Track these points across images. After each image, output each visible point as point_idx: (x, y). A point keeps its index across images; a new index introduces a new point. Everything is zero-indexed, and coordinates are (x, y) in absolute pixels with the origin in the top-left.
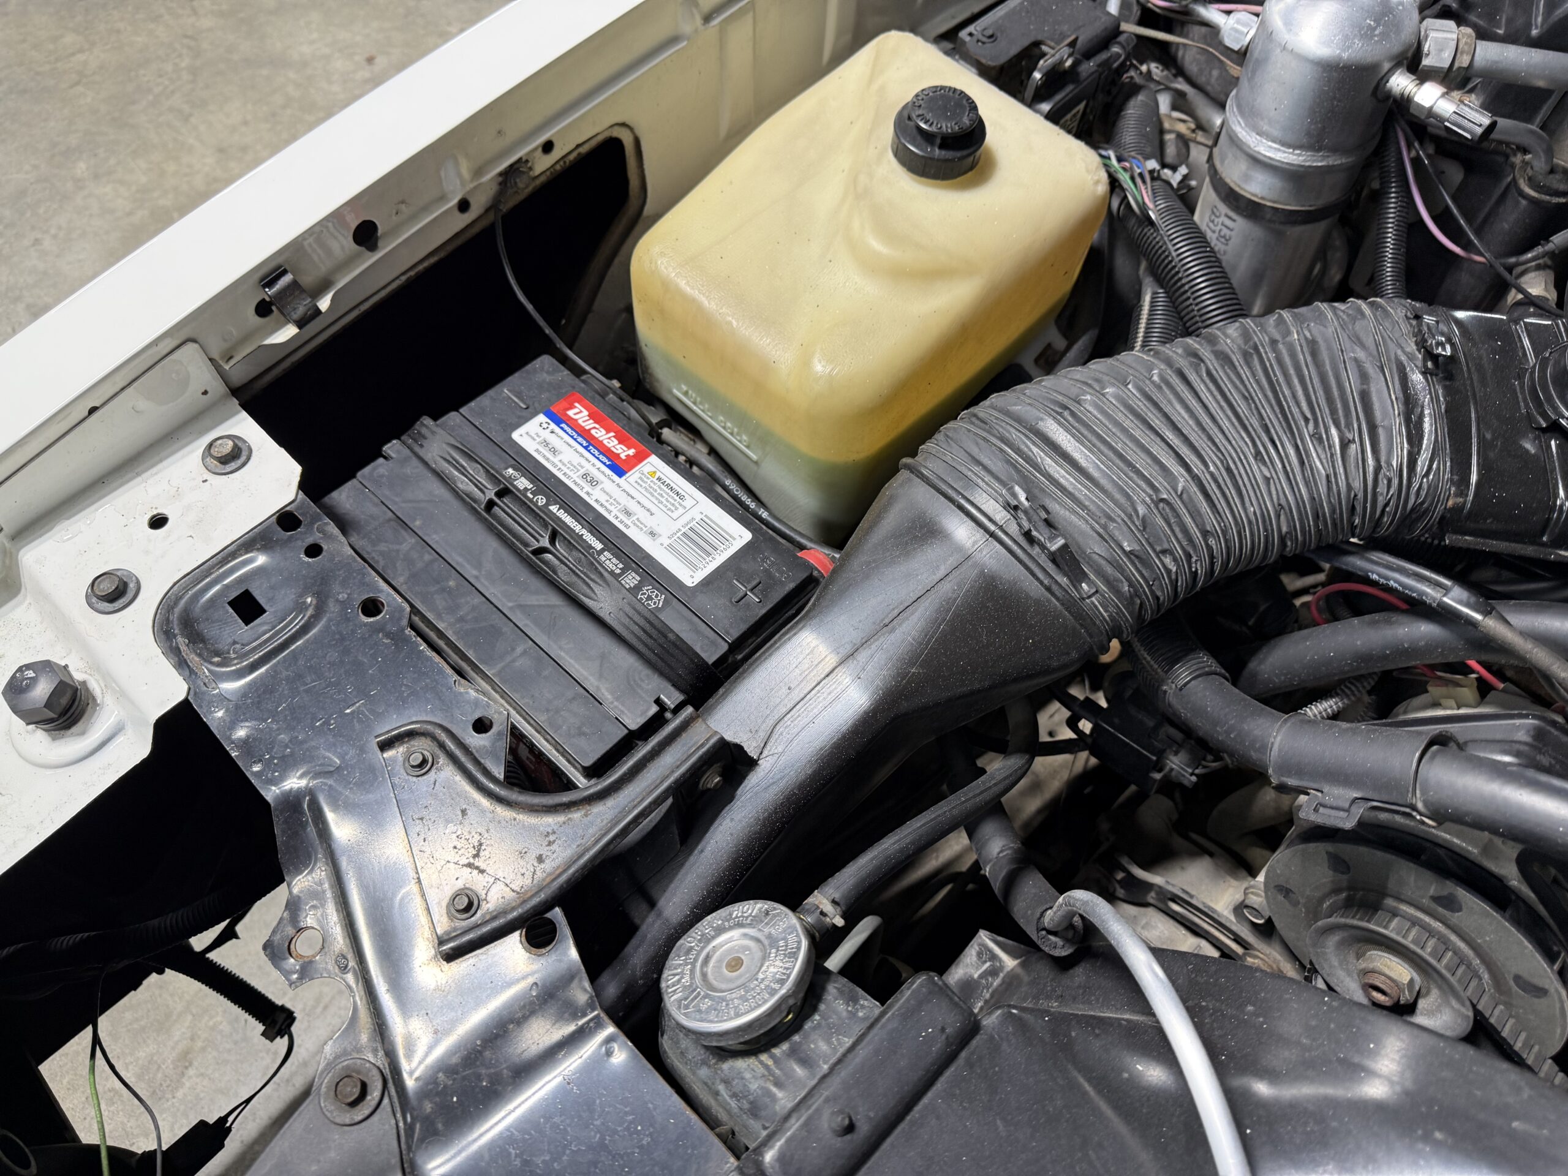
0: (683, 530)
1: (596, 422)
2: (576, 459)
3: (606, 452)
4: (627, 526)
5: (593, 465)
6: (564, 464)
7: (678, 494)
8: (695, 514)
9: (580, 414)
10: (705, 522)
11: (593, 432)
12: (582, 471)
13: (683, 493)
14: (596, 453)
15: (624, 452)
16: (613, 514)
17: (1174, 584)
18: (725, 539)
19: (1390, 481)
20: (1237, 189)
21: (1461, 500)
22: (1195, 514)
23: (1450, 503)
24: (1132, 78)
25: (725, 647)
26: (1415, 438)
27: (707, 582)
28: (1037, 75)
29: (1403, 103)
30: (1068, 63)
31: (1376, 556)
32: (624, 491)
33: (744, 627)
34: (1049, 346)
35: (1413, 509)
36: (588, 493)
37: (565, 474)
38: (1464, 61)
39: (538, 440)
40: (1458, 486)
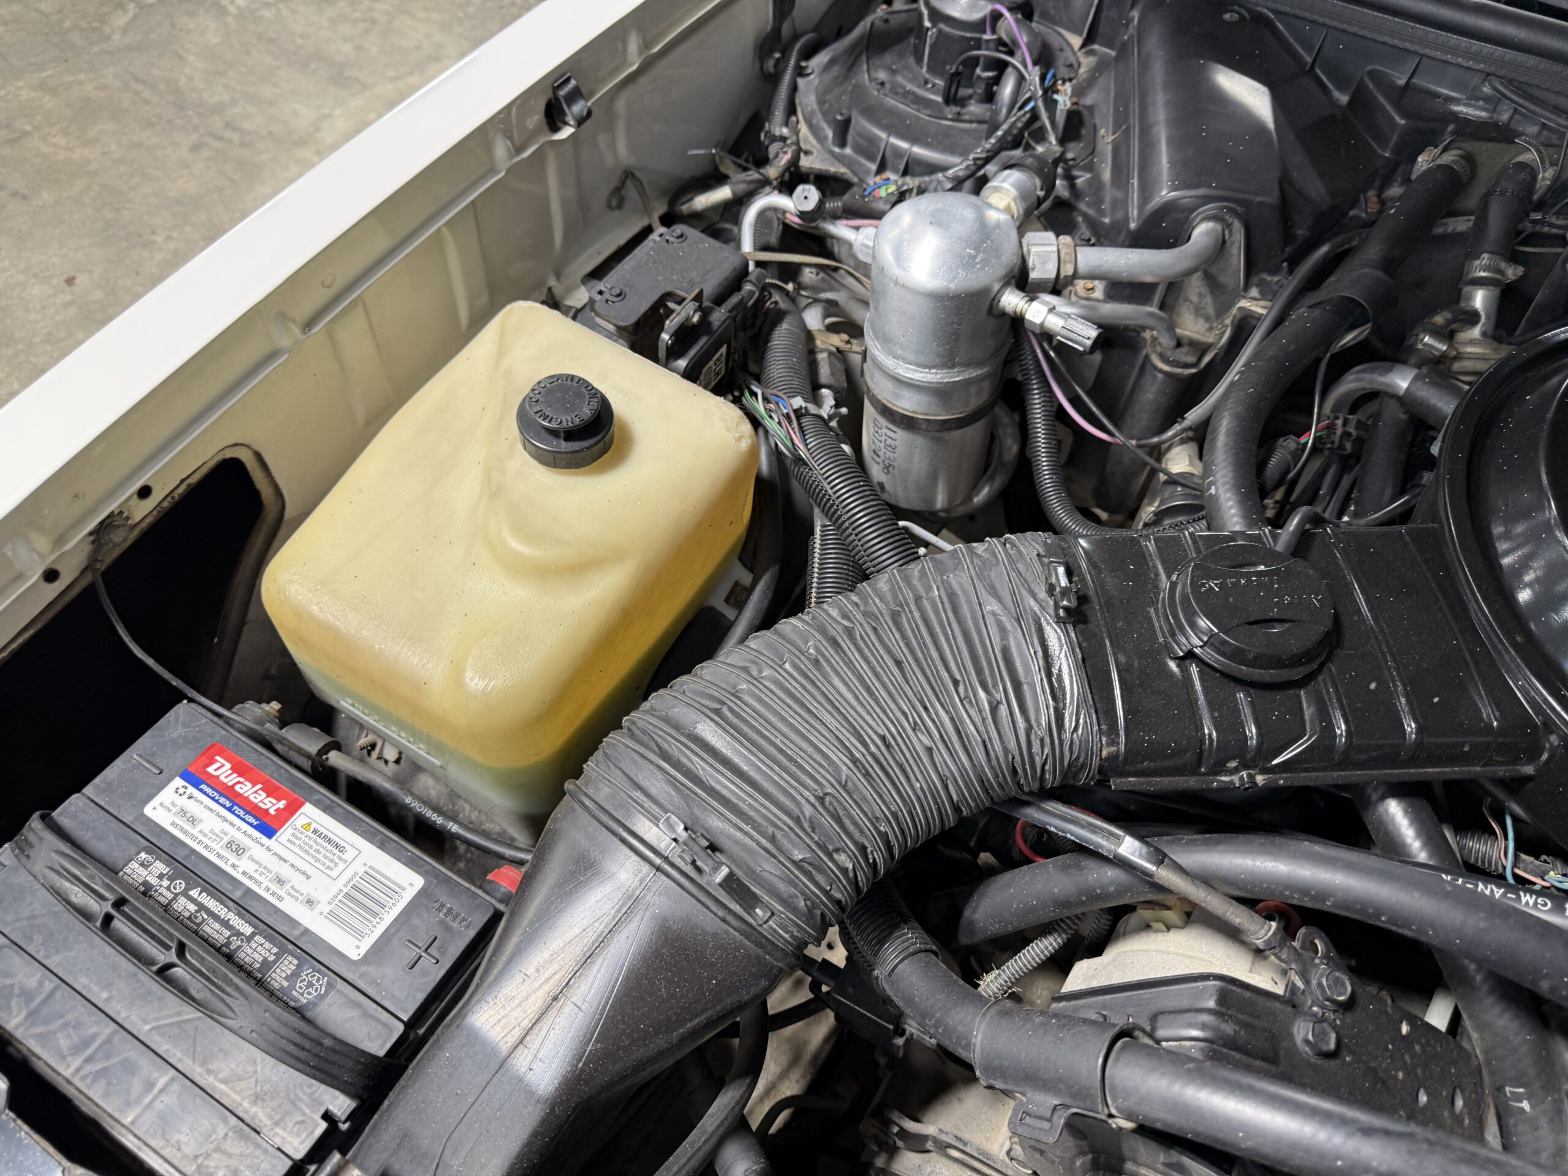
0: (345, 890)
1: (240, 776)
2: (218, 825)
3: (254, 810)
4: (280, 899)
5: (239, 829)
6: (205, 835)
7: (337, 846)
8: (359, 867)
9: (222, 770)
10: (370, 875)
11: (237, 788)
12: (226, 839)
13: (343, 844)
14: (242, 813)
15: (272, 805)
16: (263, 886)
17: (853, 883)
18: (393, 890)
19: (1042, 740)
20: (889, 405)
21: (1113, 749)
22: (862, 803)
23: (1105, 753)
24: (776, 303)
25: (401, 1028)
26: (1058, 694)
27: (376, 949)
28: (665, 335)
29: (1017, 322)
30: (696, 319)
31: (1051, 806)
32: (275, 854)
33: (421, 997)
34: (737, 584)
35: (1070, 765)
36: (234, 866)
37: (206, 847)
38: (1068, 268)
39: (174, 810)
40: (1109, 736)
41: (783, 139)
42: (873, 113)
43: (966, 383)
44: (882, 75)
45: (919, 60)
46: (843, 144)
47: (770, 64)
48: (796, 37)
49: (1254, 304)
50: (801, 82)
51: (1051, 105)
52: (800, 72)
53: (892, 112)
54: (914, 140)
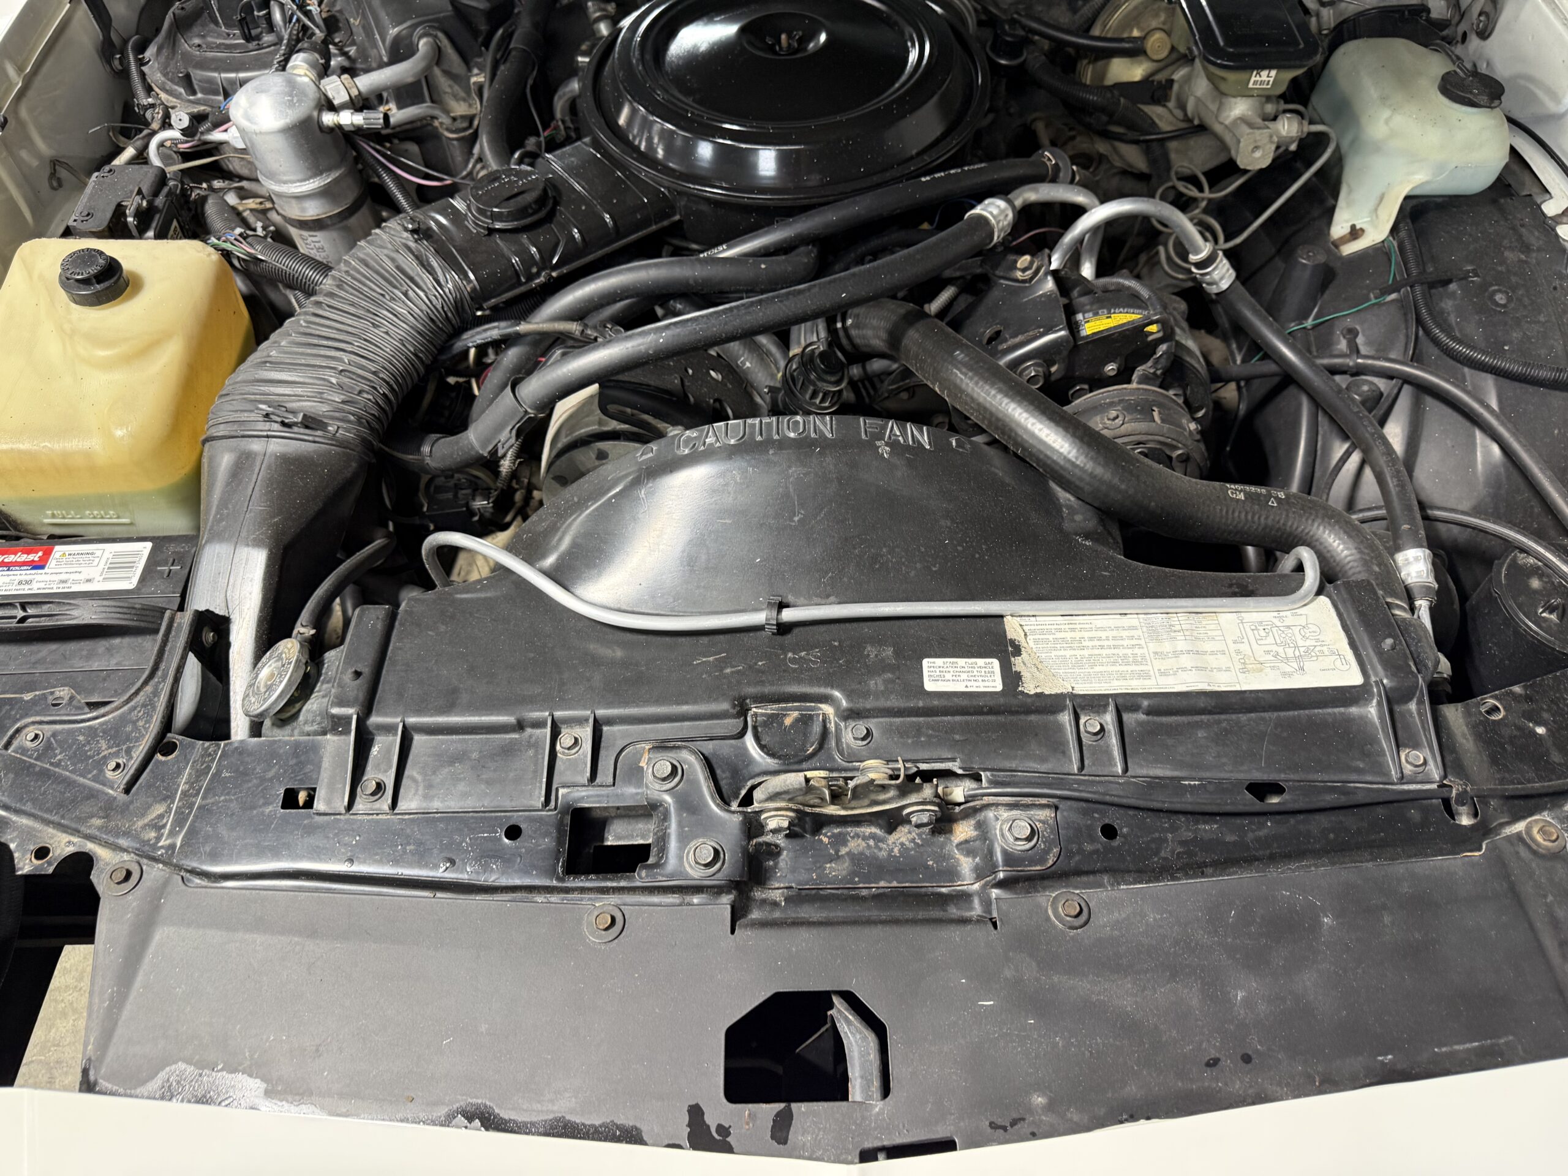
0: (107, 567)
3: (24, 564)
4: (68, 587)
5: (21, 575)
7: (89, 554)
8: (107, 555)
10: (117, 555)
11: (6, 560)
13: (92, 551)
14: (17, 568)
15: (35, 557)
16: (54, 588)
17: (377, 403)
18: (136, 554)
20: (301, 218)
21: (471, 284)
22: (363, 368)
23: (468, 288)
24: (199, 193)
25: (177, 598)
26: (430, 271)
27: (143, 579)
28: (130, 219)
29: (337, 128)
30: (145, 204)
31: (465, 336)
32: (52, 573)
33: (182, 584)
35: (455, 301)
36: (28, 588)
37: (7, 590)
38: (354, 92)
40: (466, 280)
41: (152, 106)
42: (203, 65)
43: (335, 181)
44: (197, 41)
45: (217, 23)
46: (194, 93)
47: (116, 63)
48: (125, 42)
49: (478, 78)
50: (143, 68)
51: (308, 14)
52: (141, 63)
53: (214, 59)
54: (237, 70)
